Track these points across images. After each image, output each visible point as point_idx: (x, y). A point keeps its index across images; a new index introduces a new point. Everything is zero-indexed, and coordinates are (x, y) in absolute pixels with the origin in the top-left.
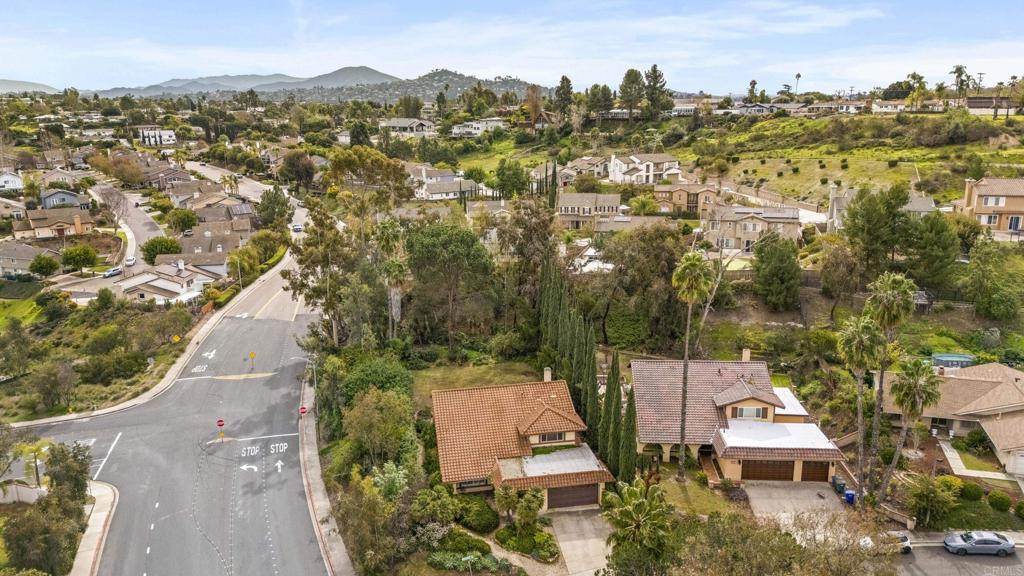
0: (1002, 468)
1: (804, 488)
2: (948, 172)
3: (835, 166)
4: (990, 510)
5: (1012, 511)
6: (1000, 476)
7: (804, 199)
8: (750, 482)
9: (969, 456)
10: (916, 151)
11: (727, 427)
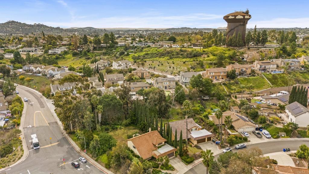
0: (237, 132)
1: (208, 143)
2: (196, 64)
3: (171, 63)
4: (240, 140)
5: (242, 139)
6: (237, 133)
7: (167, 72)
8: (199, 144)
9: (231, 130)
10: (187, 59)
11: (191, 133)
